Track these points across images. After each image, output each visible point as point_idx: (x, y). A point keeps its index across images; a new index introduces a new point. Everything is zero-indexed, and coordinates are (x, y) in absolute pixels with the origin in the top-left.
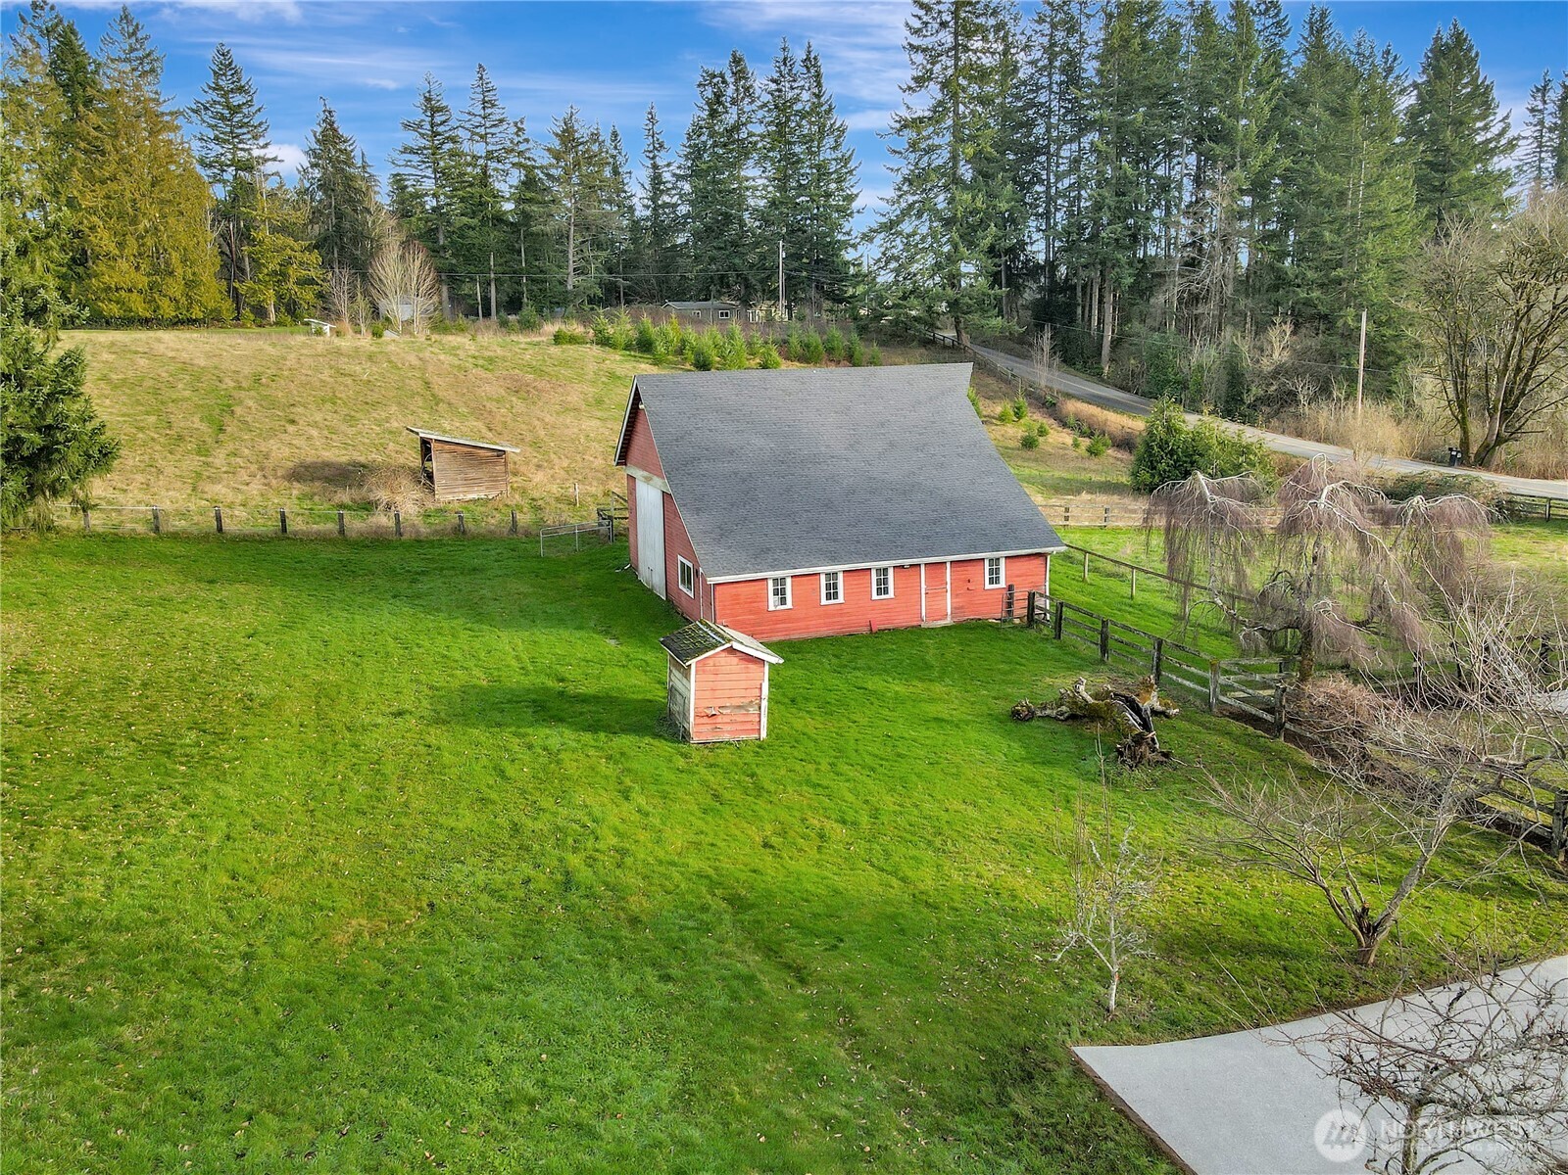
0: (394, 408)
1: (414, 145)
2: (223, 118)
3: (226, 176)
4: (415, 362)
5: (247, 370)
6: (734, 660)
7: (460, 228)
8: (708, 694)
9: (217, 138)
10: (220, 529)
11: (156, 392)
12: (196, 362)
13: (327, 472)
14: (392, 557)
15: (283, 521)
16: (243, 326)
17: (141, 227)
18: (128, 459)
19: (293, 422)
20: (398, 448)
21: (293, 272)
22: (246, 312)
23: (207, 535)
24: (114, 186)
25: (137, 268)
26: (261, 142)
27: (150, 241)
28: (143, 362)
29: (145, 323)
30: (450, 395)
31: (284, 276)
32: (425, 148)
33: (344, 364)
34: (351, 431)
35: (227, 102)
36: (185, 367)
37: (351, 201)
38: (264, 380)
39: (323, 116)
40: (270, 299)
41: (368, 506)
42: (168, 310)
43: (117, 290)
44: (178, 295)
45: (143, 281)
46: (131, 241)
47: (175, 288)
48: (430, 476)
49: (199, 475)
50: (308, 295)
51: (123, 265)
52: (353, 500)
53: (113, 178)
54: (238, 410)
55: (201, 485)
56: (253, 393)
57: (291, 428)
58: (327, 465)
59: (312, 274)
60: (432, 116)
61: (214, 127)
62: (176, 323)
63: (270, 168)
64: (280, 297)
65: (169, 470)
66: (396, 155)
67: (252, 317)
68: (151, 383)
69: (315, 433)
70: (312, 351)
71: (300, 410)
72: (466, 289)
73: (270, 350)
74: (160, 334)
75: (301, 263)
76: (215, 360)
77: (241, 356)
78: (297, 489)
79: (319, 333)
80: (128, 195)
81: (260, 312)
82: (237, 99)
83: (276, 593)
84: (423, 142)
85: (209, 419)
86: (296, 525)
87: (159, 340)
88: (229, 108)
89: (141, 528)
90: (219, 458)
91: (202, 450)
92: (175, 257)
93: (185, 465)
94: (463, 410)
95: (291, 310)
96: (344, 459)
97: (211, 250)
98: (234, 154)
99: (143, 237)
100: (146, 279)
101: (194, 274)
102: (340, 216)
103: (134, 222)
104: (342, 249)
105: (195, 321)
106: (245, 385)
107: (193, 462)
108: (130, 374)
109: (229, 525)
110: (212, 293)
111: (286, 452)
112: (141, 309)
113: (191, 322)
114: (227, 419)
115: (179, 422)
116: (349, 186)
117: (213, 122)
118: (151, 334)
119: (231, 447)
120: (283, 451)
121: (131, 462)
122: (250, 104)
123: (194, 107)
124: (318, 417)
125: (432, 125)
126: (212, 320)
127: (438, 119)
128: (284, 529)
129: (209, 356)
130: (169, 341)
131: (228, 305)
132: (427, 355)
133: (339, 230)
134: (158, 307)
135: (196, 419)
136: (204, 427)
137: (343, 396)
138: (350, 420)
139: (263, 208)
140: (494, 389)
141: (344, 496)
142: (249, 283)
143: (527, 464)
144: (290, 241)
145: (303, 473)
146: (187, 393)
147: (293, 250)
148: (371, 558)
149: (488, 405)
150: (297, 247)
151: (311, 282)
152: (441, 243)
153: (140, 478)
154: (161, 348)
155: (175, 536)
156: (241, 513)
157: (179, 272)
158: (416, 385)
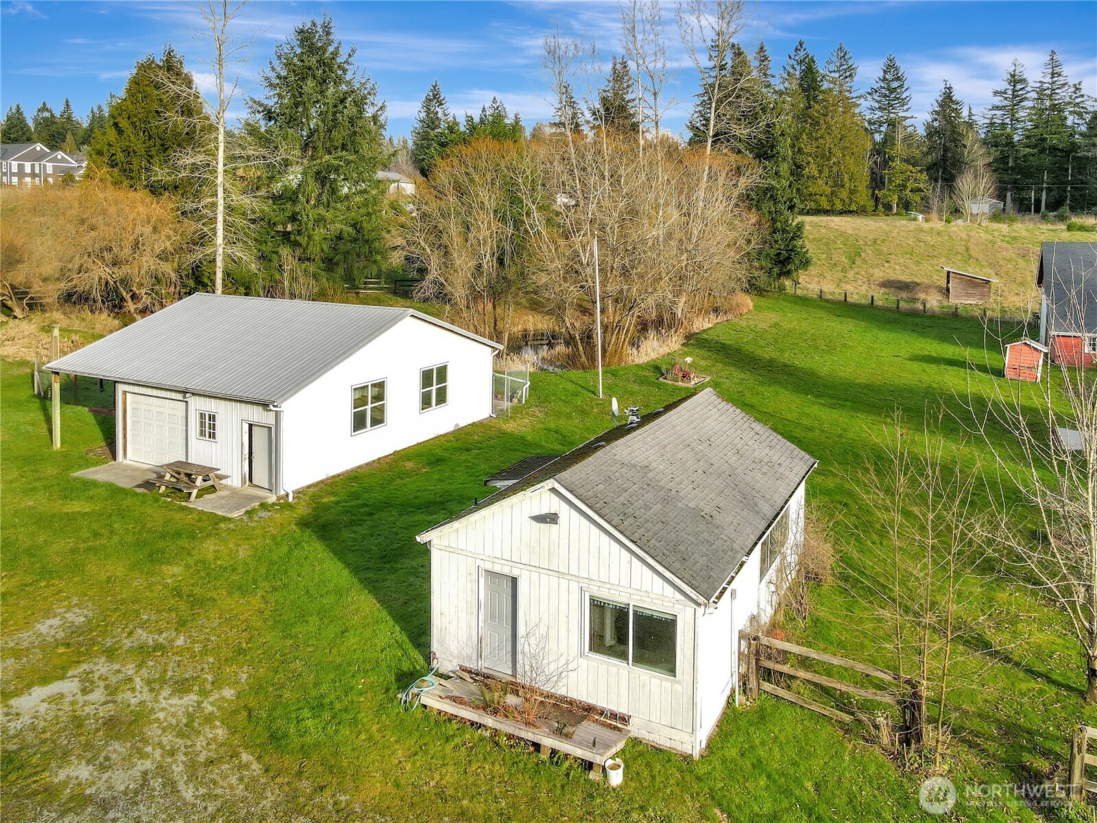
0: (944, 259)
1: (1000, 104)
2: (885, 96)
3: (882, 129)
4: (965, 237)
5: (871, 237)
6: (1026, 348)
7: (1025, 156)
8: (1014, 360)
9: (879, 108)
10: (845, 300)
11: (827, 244)
12: (847, 231)
13: (899, 285)
14: (918, 320)
15: (872, 300)
16: (878, 215)
17: (832, 162)
18: (813, 270)
19: (888, 262)
20: (939, 278)
21: (910, 184)
22: (880, 207)
23: (840, 301)
24: (822, 141)
25: (827, 184)
26: (905, 107)
27: (835, 169)
28: (824, 231)
29: (826, 212)
30: (980, 256)
31: (905, 187)
32: (1007, 106)
33: (922, 236)
34: (916, 269)
35: (889, 86)
36: (842, 234)
37: (954, 140)
38: (878, 242)
39: (943, 91)
40: (894, 200)
41: (914, 300)
42: (839, 206)
43: (815, 195)
44: (845, 198)
45: (828, 190)
46: (826, 170)
47: (844, 194)
48: (948, 290)
49: (841, 280)
50: (917, 198)
51: (820, 182)
52: (908, 298)
53: (822, 137)
54: (863, 254)
55: (841, 284)
56: (872, 247)
57: (886, 265)
58: (900, 282)
59: (921, 186)
60: (1014, 86)
61: (878, 102)
62: (841, 213)
63: (908, 122)
64: (900, 199)
65: (829, 278)
66: (986, 112)
67: (883, 210)
68: (826, 240)
69: (897, 267)
70: (908, 229)
71: (893, 257)
72: (1024, 194)
73: (885, 227)
74: (833, 218)
75: (915, 180)
76: (857, 231)
77: (870, 230)
78: (883, 290)
79: (915, 219)
80: (827, 145)
81: (888, 207)
82: (895, 84)
83: (863, 323)
84: (1006, 103)
85: (849, 258)
86: (878, 303)
87: (832, 221)
88: (889, 90)
89: (815, 296)
90: (851, 274)
91: (844, 270)
92: (846, 177)
93: (835, 276)
94: (984, 263)
95: (906, 206)
96: (909, 280)
97: (866, 172)
98: (888, 116)
99: (832, 167)
100: (830, 189)
101: (855, 186)
102: (946, 150)
103: (829, 159)
104: (945, 169)
105: (852, 211)
106: (869, 243)
107: (840, 275)
108: (817, 236)
109: (849, 299)
110: (864, 197)
111: (882, 274)
112: (826, 206)
113: (850, 212)
114: (857, 258)
115: (836, 258)
116: (954, 131)
117: (879, 99)
118: (829, 218)
119: (856, 270)
120: (879, 274)
121: (813, 273)
122: (901, 86)
123: (870, 91)
124: (902, 261)
125: (1014, 91)
126: (861, 212)
127: (1019, 87)
128: (872, 304)
129: (854, 229)
130: (836, 221)
131: (872, 203)
132: (972, 234)
133: (944, 158)
134: (834, 204)
135: (843, 258)
136: (846, 261)
137: (917, 252)
138: (918, 263)
139: (899, 149)
140: (1011, 254)
141: (904, 295)
142: (884, 191)
143: (1010, 292)
144: (911, 167)
145: (887, 284)
146: (841, 246)
147: (911, 172)
148: (910, 319)
149: (1001, 262)
150: (914, 170)
151: (920, 190)
152: (1010, 165)
153: (817, 279)
154: (833, 225)
155: (827, 301)
156: (855, 297)
157: (847, 185)
158: (961, 249)
